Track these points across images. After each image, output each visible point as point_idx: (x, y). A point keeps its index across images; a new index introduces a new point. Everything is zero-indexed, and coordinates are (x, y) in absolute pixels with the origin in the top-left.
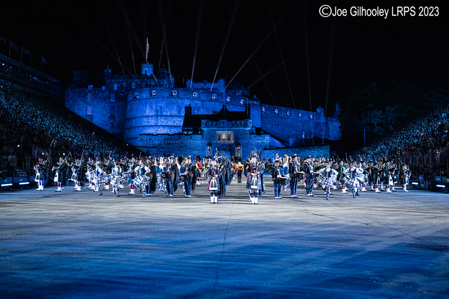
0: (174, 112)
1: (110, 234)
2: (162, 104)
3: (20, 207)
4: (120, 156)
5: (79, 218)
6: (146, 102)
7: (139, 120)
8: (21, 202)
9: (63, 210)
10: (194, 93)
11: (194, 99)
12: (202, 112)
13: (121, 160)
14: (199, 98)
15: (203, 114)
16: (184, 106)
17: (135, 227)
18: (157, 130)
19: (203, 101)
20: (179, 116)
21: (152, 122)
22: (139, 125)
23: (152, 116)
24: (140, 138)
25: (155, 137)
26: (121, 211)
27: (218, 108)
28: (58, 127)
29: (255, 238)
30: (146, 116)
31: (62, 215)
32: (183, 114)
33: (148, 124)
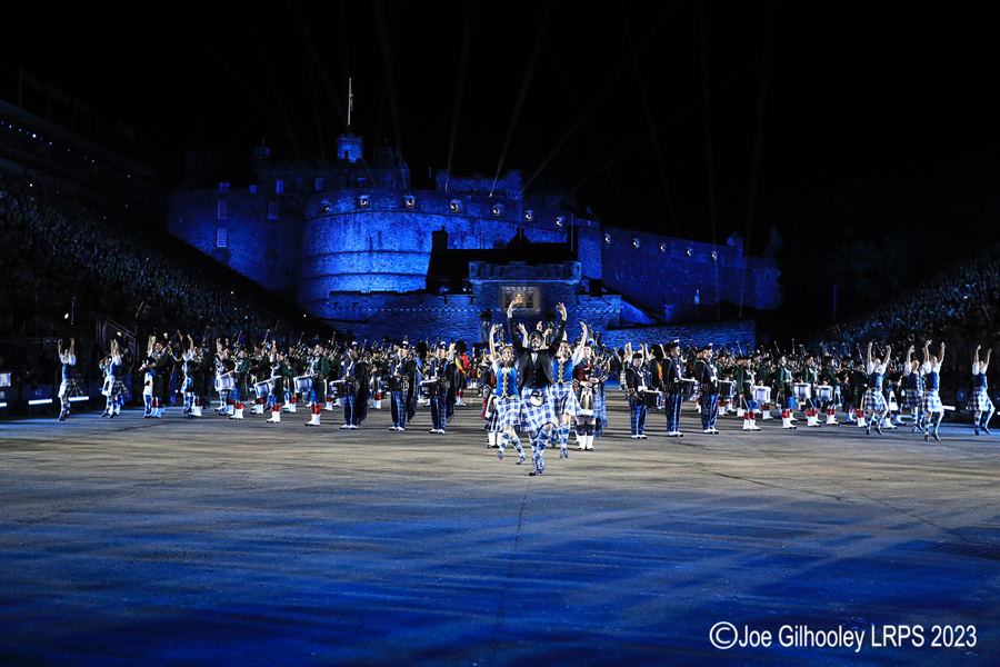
0: (409, 243)
1: (266, 514)
2: (383, 225)
3: (67, 452)
4: (288, 340)
5: (197, 476)
6: (346, 222)
7: (330, 260)
8: (69, 440)
9: (164, 457)
10: (454, 201)
11: (454, 214)
12: (470, 244)
13: (291, 350)
14: (463, 214)
15: (472, 247)
16: (431, 230)
17: (321, 499)
18: (370, 284)
19: (473, 220)
20: (420, 253)
21: (360, 264)
22: (331, 272)
23: (359, 252)
24: (333, 301)
25: (365, 298)
26: (290, 462)
27: (508, 235)
28: (152, 275)
29: (586, 525)
30: (346, 252)
31: (159, 469)
32: (428, 248)
33: (351, 271)
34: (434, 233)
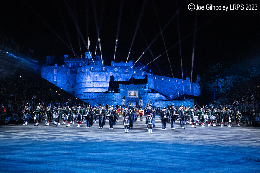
0: (104, 79)
2: (97, 75)
5: (48, 141)
6: (87, 74)
7: (83, 84)
8: (14, 132)
9: (39, 136)
10: (115, 69)
11: (115, 72)
12: (120, 80)
13: (73, 107)
14: (118, 72)
16: (110, 76)
18: (94, 90)
19: (120, 73)
20: (107, 82)
21: (91, 85)
22: (83, 87)
23: (91, 82)
24: (84, 95)
25: (92, 94)
26: (72, 137)
27: (129, 77)
30: (87, 82)
31: (38, 139)
32: (109, 80)
33: (89, 87)
34: (110, 77)
